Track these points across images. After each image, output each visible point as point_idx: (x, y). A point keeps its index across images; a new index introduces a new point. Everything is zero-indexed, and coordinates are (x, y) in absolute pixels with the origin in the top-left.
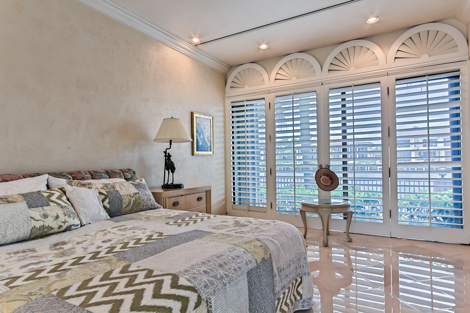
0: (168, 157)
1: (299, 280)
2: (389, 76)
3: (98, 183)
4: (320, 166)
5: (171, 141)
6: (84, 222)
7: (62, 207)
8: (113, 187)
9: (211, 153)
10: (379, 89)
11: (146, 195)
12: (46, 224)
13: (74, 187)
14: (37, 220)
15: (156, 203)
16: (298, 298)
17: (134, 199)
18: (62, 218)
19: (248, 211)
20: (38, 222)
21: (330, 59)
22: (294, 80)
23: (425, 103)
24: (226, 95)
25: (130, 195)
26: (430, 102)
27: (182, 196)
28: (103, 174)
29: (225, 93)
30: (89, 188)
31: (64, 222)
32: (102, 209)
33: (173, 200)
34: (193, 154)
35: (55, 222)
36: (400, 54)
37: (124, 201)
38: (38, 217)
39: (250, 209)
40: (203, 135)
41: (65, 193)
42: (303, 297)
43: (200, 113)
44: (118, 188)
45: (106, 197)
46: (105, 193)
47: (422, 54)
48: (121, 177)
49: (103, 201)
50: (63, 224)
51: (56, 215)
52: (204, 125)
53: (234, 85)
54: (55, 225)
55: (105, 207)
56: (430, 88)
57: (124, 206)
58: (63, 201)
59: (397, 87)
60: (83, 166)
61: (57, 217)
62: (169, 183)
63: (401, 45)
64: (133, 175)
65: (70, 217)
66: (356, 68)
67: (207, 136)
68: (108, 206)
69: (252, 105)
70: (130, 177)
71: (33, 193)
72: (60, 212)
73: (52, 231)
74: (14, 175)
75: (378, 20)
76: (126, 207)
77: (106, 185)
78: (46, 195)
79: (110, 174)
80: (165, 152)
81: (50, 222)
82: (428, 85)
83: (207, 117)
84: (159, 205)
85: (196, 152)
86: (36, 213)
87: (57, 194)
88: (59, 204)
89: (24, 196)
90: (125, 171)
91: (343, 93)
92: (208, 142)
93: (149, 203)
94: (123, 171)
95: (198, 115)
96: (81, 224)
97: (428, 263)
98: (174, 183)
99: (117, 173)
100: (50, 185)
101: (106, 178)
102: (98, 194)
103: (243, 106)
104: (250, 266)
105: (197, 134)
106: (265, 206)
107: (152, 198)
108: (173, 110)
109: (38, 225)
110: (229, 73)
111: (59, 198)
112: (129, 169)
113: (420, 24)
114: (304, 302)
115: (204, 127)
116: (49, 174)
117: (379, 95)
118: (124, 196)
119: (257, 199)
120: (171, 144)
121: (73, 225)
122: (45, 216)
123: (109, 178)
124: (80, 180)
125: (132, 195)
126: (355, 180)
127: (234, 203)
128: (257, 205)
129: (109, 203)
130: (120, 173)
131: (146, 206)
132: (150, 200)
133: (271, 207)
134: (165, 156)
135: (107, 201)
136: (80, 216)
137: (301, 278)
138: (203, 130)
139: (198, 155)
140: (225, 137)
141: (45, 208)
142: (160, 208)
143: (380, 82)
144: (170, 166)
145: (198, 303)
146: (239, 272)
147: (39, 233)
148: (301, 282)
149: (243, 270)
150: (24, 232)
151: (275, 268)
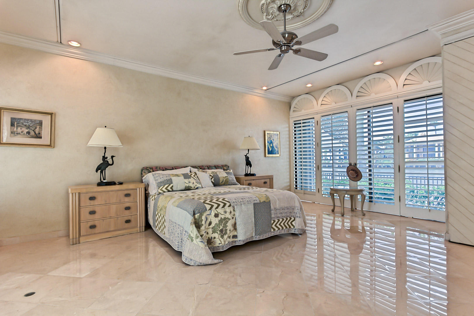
0: (247, 158)
1: (293, 219)
2: (399, 99)
3: (210, 171)
4: (350, 164)
5: (249, 150)
6: (203, 187)
7: (195, 180)
8: (216, 173)
9: (278, 155)
10: (392, 108)
11: (231, 178)
13: (200, 172)
15: (236, 182)
16: (292, 227)
17: (225, 179)
19: (304, 194)
21: (357, 88)
22: (333, 104)
23: (425, 117)
24: (290, 117)
25: (223, 177)
26: (428, 117)
27: (254, 180)
28: (213, 167)
29: (289, 115)
30: (206, 173)
31: (196, 185)
32: (211, 182)
33: (248, 182)
34: (265, 156)
35: (193, 185)
36: (407, 82)
37: (221, 180)
38: (187, 182)
39: (305, 193)
40: (272, 144)
41: (196, 174)
42: (295, 227)
43: (270, 131)
44: (218, 174)
45: (213, 177)
46: (212, 175)
47: (424, 81)
48: (221, 169)
49: (211, 179)
50: (195, 186)
51: (193, 182)
52: (273, 138)
53: (295, 109)
55: (212, 182)
56: (429, 106)
57: (221, 182)
58: (196, 177)
59: (406, 106)
60: (205, 163)
61: (193, 183)
62: (248, 173)
63: (408, 75)
64: (227, 168)
65: (198, 184)
66: (376, 94)
67: (275, 145)
68: (213, 181)
69: (309, 122)
70: (226, 169)
71: (185, 174)
72: (195, 182)
73: (192, 188)
74: (179, 167)
75: (382, 63)
76: (221, 183)
77: (213, 172)
78: (190, 174)
79: (217, 167)
80: (246, 156)
81: (191, 185)
82: (426, 104)
83: (275, 133)
84: (238, 183)
85: (267, 155)
86: (187, 181)
87: (193, 174)
88: (194, 178)
89: (183, 174)
90: (224, 166)
91: (369, 112)
92: (276, 149)
93: (233, 182)
94: (223, 166)
95: (269, 132)
96: (202, 187)
97: (426, 236)
98: (251, 173)
100: (191, 171)
101: (214, 169)
102: (209, 176)
103: (301, 123)
104: (256, 202)
105: (268, 144)
106: (315, 191)
107: (235, 179)
108: (252, 131)
109: (187, 185)
110: (292, 102)
111: (194, 176)
112: (226, 165)
113: (423, 58)
114: (295, 230)
115: (273, 140)
116: (191, 167)
117: (392, 113)
118: (221, 178)
119: (312, 186)
120: (248, 151)
121: (199, 187)
122: (190, 182)
123: (216, 169)
124: (203, 169)
125: (224, 177)
126: (374, 174)
127: (296, 189)
128: (312, 191)
130: (221, 167)
131: (231, 183)
132: (233, 180)
133: (319, 191)
134: (246, 158)
135: (213, 179)
136: (202, 184)
137: (295, 218)
138: (272, 141)
139: (268, 157)
140: (290, 145)
141: (189, 179)
142: (238, 184)
143: (392, 103)
144: (248, 163)
145: (230, 206)
146: (249, 202)
147: (188, 189)
148: (294, 220)
149: (251, 202)
150: (183, 187)
151: (272, 207)
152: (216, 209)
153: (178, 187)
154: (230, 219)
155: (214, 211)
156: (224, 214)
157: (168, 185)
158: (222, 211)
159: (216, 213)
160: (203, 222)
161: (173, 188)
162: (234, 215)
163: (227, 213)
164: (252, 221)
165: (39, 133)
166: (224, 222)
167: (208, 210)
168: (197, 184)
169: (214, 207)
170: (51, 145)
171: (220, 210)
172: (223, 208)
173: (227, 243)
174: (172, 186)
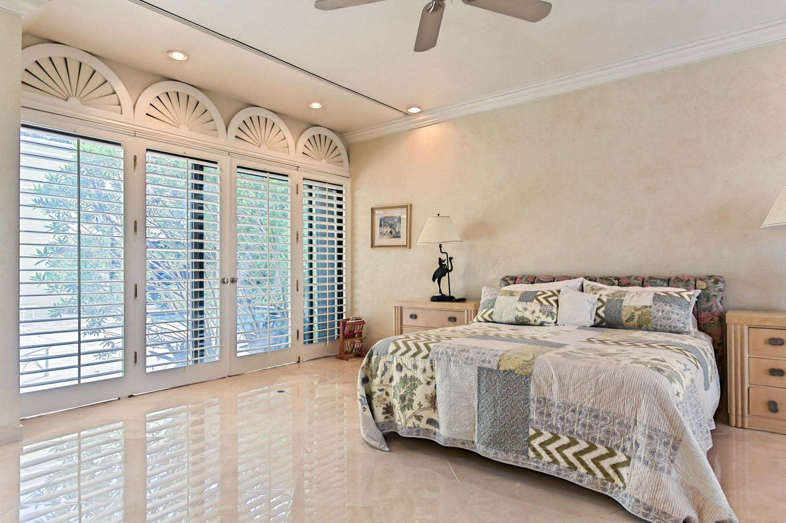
6: (559, 323)
7: (543, 305)
11: (662, 311)
12: (525, 316)
14: (519, 311)
17: (639, 312)
18: (537, 313)
20: (520, 313)
25: (637, 308)
31: (538, 317)
35: (531, 315)
37: (624, 313)
38: (520, 309)
41: (559, 294)
45: (603, 304)
46: (603, 300)
49: (598, 308)
51: (533, 310)
54: (531, 318)
57: (624, 319)
61: (533, 312)
68: (603, 315)
72: (537, 310)
73: (530, 323)
76: (627, 321)
81: (527, 315)
86: (520, 306)
96: (555, 322)
99: (682, 281)
109: (520, 315)
118: (626, 307)
121: (549, 323)
129: (604, 312)
131: (659, 325)
135: (603, 309)
137: (630, 458)
145: (426, 357)
146: (469, 362)
147: (522, 322)
148: (627, 463)
149: (474, 362)
150: (511, 318)
151: (532, 393)
152: (402, 357)
153: (504, 315)
154: (421, 384)
155: (396, 358)
156: (412, 369)
157: (487, 309)
158: (410, 364)
159: (400, 364)
160: (379, 373)
161: (492, 316)
162: (432, 378)
163: (419, 370)
164: (470, 406)
165: (399, 232)
166: (409, 384)
167: (389, 353)
168: (541, 315)
169: (400, 352)
170: (408, 245)
171: (407, 361)
172: (413, 358)
173: (410, 424)
174: (492, 313)
